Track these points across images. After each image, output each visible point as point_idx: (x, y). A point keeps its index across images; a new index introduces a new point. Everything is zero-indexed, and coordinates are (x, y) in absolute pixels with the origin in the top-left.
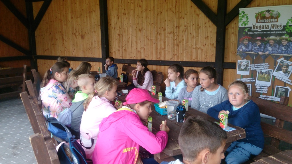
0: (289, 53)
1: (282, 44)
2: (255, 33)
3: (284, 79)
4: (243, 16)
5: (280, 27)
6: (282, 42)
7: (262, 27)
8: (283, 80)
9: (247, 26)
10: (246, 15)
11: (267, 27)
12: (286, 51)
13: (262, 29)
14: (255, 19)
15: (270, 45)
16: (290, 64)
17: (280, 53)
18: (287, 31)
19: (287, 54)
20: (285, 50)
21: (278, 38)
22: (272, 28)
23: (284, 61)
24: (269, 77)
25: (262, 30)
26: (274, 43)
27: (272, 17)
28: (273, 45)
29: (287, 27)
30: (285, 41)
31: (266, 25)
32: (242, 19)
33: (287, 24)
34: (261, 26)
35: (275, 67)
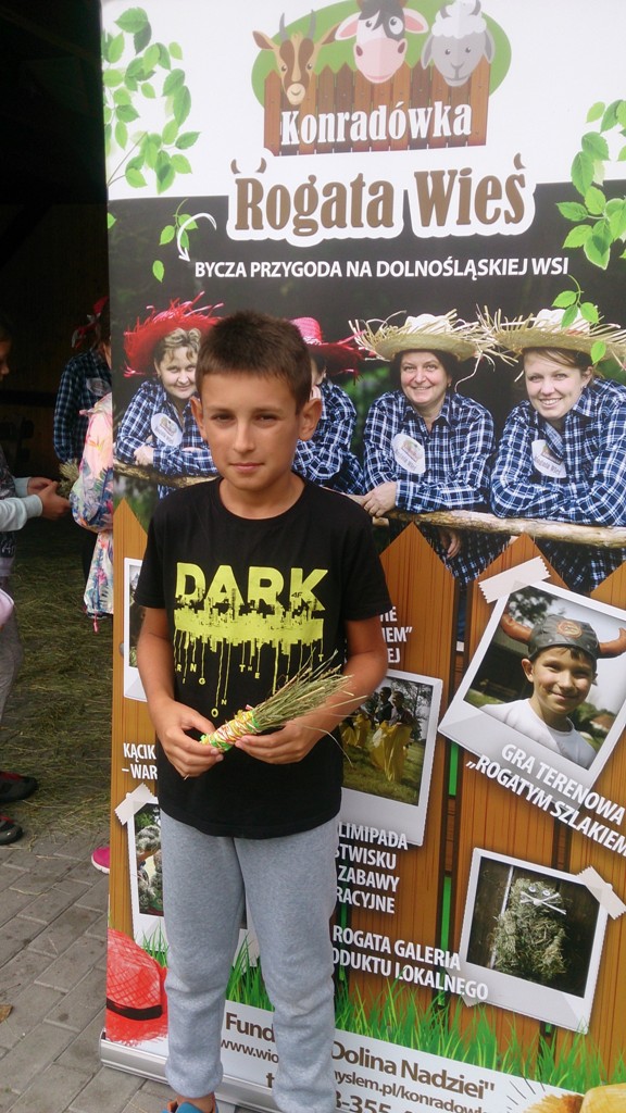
0: (603, 510)
1: (531, 410)
2: (263, 268)
3: (549, 790)
4: (137, 74)
5: (504, 204)
6: (532, 387)
7: (322, 200)
8: (543, 801)
9: (180, 188)
10: (163, 55)
11: (373, 207)
12: (573, 487)
13: (328, 224)
14: (259, 112)
15: (409, 416)
16: (606, 635)
17: (508, 506)
18: (576, 255)
19: (578, 519)
20: (559, 472)
21: (485, 337)
22: (426, 223)
23: (550, 598)
24: (412, 752)
25: (324, 234)
26: (449, 391)
27: (420, 86)
28: (435, 414)
29: (580, 199)
30: (557, 375)
31: (369, 181)
32: (127, 112)
33: (579, 165)
34: (319, 187)
35: (466, 657)
